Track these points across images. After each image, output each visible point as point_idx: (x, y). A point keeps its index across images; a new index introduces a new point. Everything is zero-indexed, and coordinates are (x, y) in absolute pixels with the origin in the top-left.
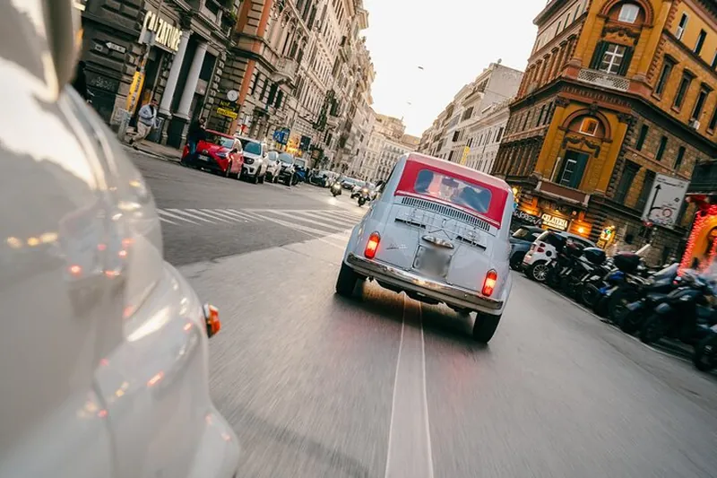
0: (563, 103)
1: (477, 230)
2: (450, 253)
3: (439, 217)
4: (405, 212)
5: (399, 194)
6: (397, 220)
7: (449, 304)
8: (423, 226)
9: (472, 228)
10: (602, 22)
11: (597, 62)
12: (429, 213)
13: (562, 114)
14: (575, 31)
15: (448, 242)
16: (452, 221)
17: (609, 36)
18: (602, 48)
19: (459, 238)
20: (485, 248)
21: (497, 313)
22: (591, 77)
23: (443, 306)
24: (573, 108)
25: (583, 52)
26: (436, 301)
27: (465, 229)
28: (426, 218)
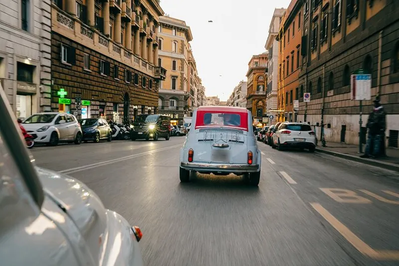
0: (254, 100)
1: (238, 135)
2: (227, 149)
3: (218, 133)
4: (202, 136)
5: (197, 128)
6: (199, 140)
7: (234, 173)
8: (212, 140)
9: (235, 135)
10: (256, 81)
11: (258, 89)
12: (213, 133)
13: (254, 102)
14: (252, 83)
15: (225, 144)
16: (224, 134)
17: (259, 84)
18: (258, 86)
19: (230, 141)
20: (243, 142)
21: (258, 170)
22: (258, 93)
23: (232, 175)
24: (256, 100)
25: (255, 88)
26: (228, 173)
27: (231, 136)
28: (212, 136)
